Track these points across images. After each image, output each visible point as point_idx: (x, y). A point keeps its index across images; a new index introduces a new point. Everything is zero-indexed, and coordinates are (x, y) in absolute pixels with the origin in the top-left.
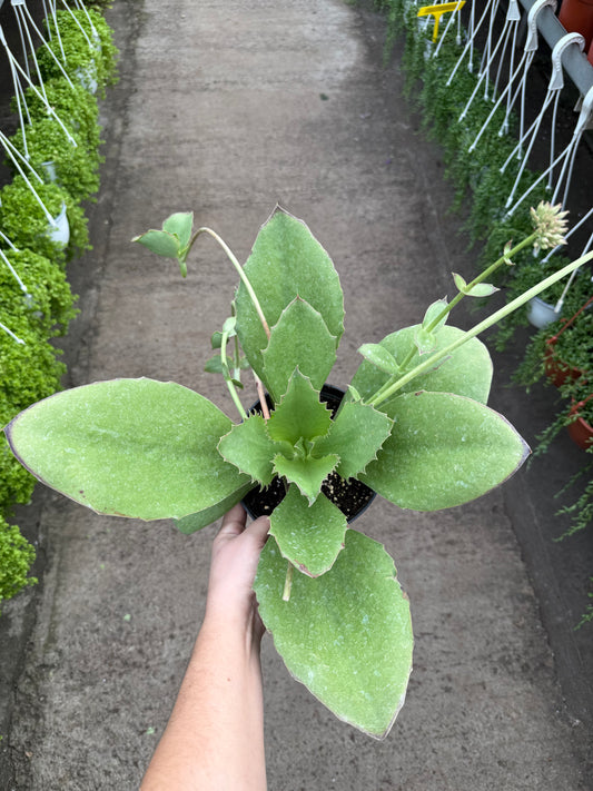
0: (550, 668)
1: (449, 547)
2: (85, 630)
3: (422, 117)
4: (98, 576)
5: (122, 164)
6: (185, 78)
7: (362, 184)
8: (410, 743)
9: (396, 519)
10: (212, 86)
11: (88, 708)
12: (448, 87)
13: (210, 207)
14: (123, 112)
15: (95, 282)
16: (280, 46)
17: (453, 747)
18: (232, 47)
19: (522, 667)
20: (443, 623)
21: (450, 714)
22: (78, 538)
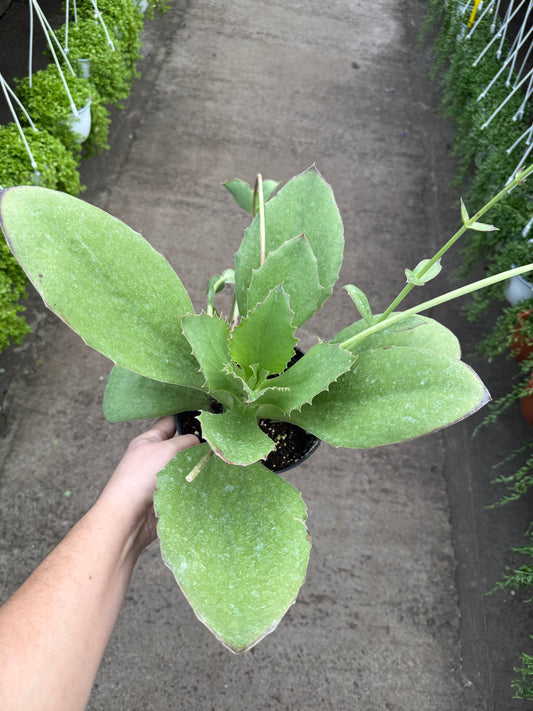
0: (454, 627)
1: (383, 495)
2: (26, 497)
3: (442, 96)
4: (49, 451)
5: (157, 88)
6: (232, 24)
7: (374, 150)
8: (306, 668)
9: (338, 458)
10: (254, 36)
11: (13, 568)
12: (474, 68)
13: (229, 141)
14: (168, 42)
15: (108, 187)
16: (325, 13)
17: (347, 681)
18: (280, 5)
19: (428, 621)
20: (362, 563)
21: (350, 649)
22: (39, 412)
